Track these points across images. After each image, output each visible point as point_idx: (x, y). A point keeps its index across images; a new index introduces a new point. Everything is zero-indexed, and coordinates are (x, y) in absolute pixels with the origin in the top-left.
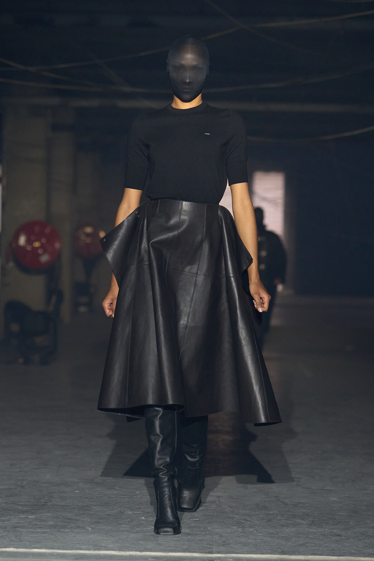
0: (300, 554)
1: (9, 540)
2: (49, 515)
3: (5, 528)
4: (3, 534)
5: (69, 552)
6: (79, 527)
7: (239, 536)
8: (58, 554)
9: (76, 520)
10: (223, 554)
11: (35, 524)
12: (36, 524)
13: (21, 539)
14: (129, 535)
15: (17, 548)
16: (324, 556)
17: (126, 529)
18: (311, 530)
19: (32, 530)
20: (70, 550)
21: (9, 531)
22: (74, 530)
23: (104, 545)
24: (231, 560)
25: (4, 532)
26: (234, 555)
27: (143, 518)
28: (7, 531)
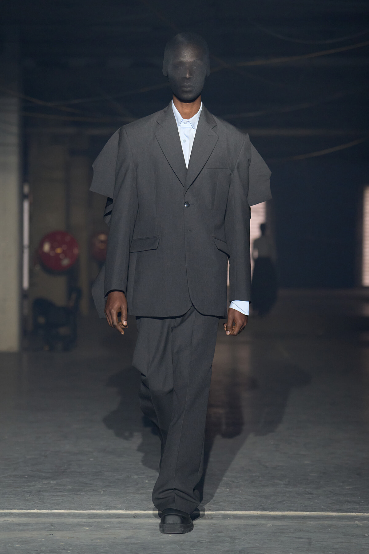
0: (278, 510)
1: (33, 502)
2: (68, 480)
3: (31, 492)
4: (29, 498)
5: (84, 512)
6: (93, 490)
7: (227, 496)
8: (75, 514)
9: (91, 484)
10: (213, 511)
11: (55, 488)
12: (57, 489)
13: (43, 502)
14: (134, 496)
15: (40, 509)
16: (298, 512)
17: (132, 491)
18: (288, 490)
19: (52, 494)
20: (85, 510)
21: (34, 495)
22: (89, 493)
23: (113, 505)
24: (220, 516)
25: (30, 496)
26: (223, 512)
27: (147, 481)
28: (32, 495)
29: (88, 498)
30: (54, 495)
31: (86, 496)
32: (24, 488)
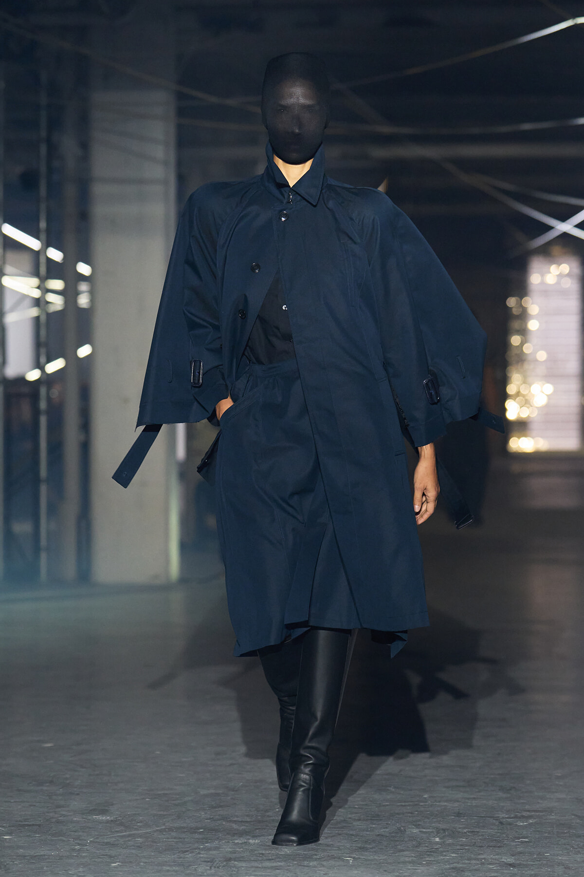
29: (324, 873)
30: (257, 867)
31: (320, 869)
32: (199, 853)
